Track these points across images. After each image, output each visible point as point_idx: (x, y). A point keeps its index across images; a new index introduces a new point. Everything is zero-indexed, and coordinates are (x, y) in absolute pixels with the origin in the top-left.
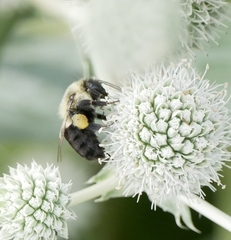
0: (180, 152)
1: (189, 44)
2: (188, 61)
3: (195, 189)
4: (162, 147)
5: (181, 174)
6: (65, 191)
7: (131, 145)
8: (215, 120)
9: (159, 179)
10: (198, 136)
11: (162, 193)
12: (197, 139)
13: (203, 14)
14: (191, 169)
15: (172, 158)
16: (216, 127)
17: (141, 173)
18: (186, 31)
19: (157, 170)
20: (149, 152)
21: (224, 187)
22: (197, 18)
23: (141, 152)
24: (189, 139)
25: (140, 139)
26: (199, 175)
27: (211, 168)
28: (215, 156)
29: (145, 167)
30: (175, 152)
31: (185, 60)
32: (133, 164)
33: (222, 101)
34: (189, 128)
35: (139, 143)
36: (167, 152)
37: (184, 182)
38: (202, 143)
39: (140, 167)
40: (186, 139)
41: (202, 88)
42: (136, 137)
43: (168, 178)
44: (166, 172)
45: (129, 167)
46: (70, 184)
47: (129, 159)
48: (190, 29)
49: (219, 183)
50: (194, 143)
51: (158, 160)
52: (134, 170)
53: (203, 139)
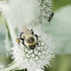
0: (37, 55)
1: (39, 22)
2: (39, 27)
3: (42, 67)
4: (32, 54)
5: (37, 62)
6: (2, 68)
7: (22, 53)
8: (48, 45)
9: (31, 64)
10: (43, 50)
11: (31, 68)
12: (42, 51)
13: (43, 13)
14: (40, 60)
15: (35, 57)
16: (48, 48)
17: (25, 62)
18: (38, 18)
19: (30, 61)
20: (27, 55)
21: (51, 66)
22: (41, 14)
23: (25, 55)
24: (40, 51)
25: (25, 51)
26: (43, 62)
27: (47, 60)
28: (48, 56)
29: (26, 60)
30: (36, 55)
31: (38, 27)
32: (22, 59)
33: (50, 39)
34: (40, 48)
35: (24, 53)
36: (33, 55)
37: (38, 65)
38: (44, 52)
39: (25, 60)
40: (39, 51)
41: (43, 36)
42: (23, 51)
43: (33, 63)
44: (33, 62)
45: (21, 60)
46: (3, 66)
47: (21, 58)
48: (39, 18)
49: (49, 65)
50: (41, 52)
51: (30, 58)
52: (23, 61)
53: (44, 51)
